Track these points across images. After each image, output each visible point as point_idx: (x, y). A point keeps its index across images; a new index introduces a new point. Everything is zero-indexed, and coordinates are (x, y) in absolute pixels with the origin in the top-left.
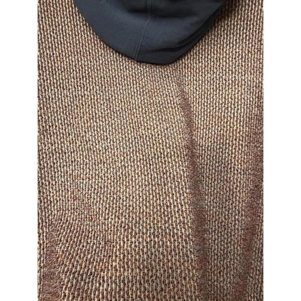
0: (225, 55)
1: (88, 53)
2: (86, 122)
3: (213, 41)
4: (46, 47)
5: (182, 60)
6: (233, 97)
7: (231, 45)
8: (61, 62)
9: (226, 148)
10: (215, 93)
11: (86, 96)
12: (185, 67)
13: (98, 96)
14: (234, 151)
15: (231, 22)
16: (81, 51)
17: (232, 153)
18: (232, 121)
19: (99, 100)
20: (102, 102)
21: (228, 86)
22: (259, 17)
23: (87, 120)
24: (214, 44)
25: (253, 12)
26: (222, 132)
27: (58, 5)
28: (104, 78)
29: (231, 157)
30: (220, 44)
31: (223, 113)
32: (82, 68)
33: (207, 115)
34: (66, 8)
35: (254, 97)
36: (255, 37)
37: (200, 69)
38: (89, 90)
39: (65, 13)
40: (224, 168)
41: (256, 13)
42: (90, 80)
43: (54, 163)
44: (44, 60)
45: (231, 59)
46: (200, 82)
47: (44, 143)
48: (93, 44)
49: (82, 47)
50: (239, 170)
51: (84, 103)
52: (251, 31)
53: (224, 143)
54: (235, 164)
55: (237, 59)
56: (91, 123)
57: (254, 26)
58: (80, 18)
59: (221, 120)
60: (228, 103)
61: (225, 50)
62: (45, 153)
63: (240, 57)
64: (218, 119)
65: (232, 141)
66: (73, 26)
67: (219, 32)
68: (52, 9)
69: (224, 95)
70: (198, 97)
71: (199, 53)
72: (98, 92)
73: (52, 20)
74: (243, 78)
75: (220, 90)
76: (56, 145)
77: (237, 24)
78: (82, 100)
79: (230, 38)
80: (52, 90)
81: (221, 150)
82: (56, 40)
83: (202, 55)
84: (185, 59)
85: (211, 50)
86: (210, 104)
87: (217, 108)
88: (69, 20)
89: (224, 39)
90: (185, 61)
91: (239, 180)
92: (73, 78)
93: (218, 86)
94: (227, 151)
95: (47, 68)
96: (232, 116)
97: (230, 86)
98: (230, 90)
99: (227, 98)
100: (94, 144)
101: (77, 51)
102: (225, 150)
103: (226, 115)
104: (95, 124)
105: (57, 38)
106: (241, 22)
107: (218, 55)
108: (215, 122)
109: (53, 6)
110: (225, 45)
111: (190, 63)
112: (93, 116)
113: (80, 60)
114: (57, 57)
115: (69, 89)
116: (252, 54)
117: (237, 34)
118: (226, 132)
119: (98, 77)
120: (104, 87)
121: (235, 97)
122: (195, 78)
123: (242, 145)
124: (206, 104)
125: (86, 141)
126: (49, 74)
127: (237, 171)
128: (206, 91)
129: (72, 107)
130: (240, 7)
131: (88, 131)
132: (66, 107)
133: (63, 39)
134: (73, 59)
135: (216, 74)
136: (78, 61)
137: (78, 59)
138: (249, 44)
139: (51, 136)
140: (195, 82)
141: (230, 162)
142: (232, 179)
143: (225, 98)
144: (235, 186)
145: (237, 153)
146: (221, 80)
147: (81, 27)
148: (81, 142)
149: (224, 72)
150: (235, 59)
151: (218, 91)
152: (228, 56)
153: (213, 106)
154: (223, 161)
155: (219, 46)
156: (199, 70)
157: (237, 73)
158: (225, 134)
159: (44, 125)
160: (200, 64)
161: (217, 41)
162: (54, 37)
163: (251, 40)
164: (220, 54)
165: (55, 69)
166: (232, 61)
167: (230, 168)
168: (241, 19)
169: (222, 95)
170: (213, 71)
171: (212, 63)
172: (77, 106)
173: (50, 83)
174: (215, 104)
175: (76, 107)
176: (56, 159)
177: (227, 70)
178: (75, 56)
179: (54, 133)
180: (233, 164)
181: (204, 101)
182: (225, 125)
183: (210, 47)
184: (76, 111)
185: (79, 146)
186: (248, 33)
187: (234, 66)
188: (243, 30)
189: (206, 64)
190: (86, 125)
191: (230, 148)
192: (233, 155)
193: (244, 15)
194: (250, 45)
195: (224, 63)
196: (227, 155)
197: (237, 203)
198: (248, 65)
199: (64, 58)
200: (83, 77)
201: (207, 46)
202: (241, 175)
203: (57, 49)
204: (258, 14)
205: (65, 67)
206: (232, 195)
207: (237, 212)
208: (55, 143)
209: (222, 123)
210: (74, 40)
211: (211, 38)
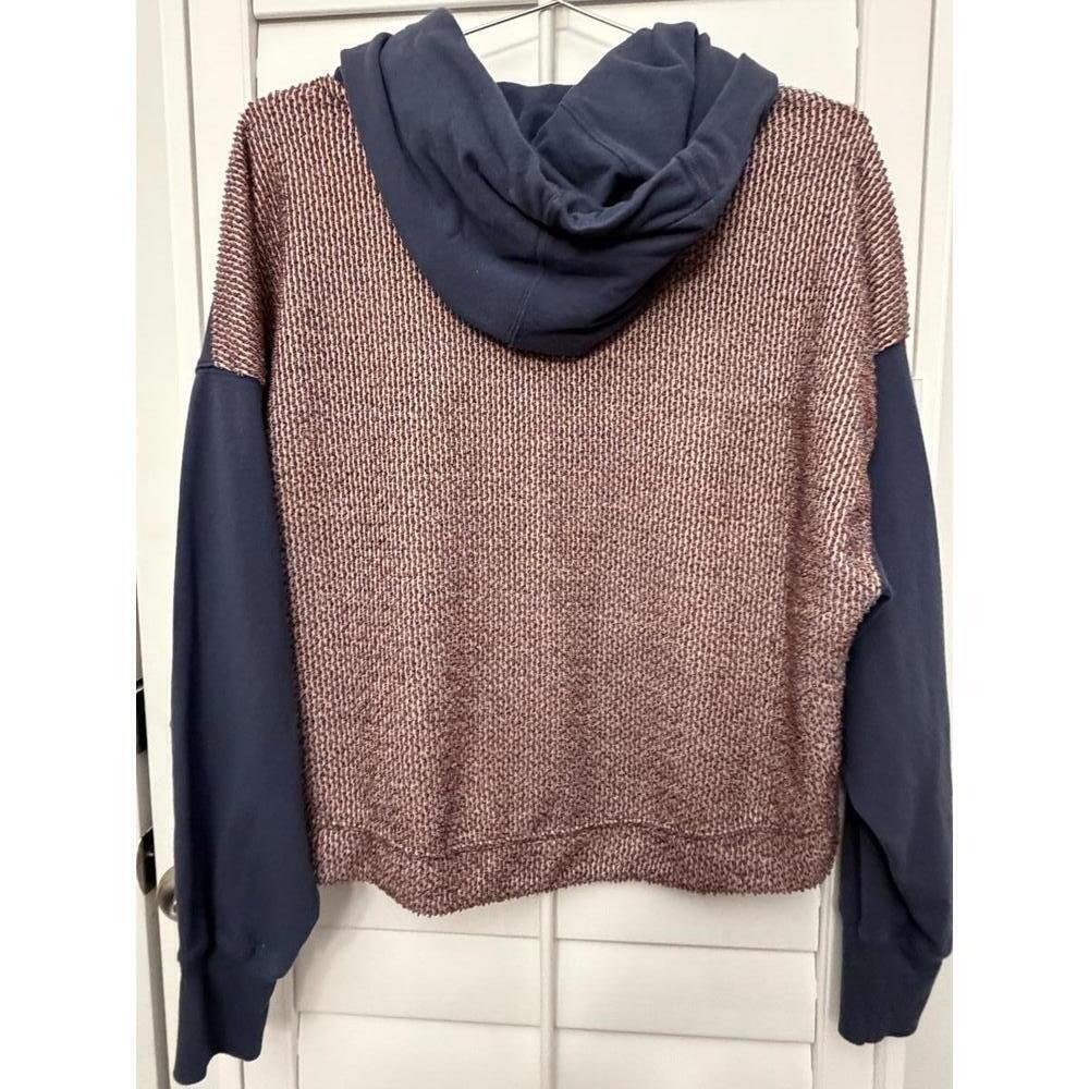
0: (687, 348)
1: (418, 334)
2: (408, 470)
3: (665, 318)
4: (343, 324)
5: (604, 350)
6: (700, 432)
7: (699, 330)
8: (369, 354)
9: (685, 528)
10: (667, 421)
11: (411, 422)
12: (609, 365)
13: (434, 422)
14: (698, 533)
15: (699, 285)
16: (404, 332)
17: (695, 538)
18: (697, 477)
19: (434, 430)
20: (440, 435)
21: (692, 409)
22: (750, 281)
23: (410, 467)
24: (667, 324)
25: (740, 268)
26: (678, 496)
27: (367, 241)
28: (447, 387)
29: (694, 544)
30: (679, 326)
31: (681, 462)
32: (406, 365)
33: (651, 462)
34: (382, 245)
35: (739, 432)
36: (744, 318)
37: (640, 371)
38: (416, 409)
39: (379, 255)
40: (680, 565)
41: (746, 273)
42: (420, 389)
43: (353, 542)
44: (341, 349)
45: (697, 357)
46: (640, 396)
47: (338, 504)
48: (428, 317)
49: (408, 322)
50: (707, 570)
51: (406, 435)
52: (736, 307)
53: (682, 519)
54: (699, 559)
55: (709, 357)
56: (417, 473)
57: (741, 297)
58: (406, 264)
59: (678, 474)
60: (690, 443)
61: (687, 338)
62: (339, 521)
63: (715, 354)
64: (671, 473)
65: (696, 515)
66: (392, 281)
67: (678, 302)
68: (356, 248)
69: (683, 426)
70: (634, 427)
71: (639, 340)
72: (433, 414)
73: (355, 271)
74: (719, 395)
75: (676, 416)
76: (357, 509)
77: (711, 291)
78: (404, 428)
79: (698, 316)
80: (352, 406)
81: (676, 531)
82: (362, 310)
83: (645, 344)
84: (610, 349)
85: (661, 336)
86: (656, 442)
87: (671, 451)
88: (386, 269)
89: (686, 316)
90: (611, 352)
91: (706, 587)
92: (390, 385)
93: (672, 408)
94: (687, 533)
95: (345, 365)
96: (698, 469)
97: (695, 410)
98: (695, 418)
99: (688, 432)
100: (421, 514)
101: (398, 331)
102: (683, 531)
103: (686, 466)
104: (425, 475)
105: (364, 306)
106: (717, 287)
107: (675, 347)
108: (665, 477)
109: (358, 244)
110: (688, 329)
111: (621, 357)
112: (422, 461)
113: (402, 348)
114: (362, 343)
115: (382, 405)
116: (736, 351)
117: (710, 309)
118: (686, 498)
119: (434, 383)
120: (444, 405)
121: (703, 433)
122: (629, 387)
123: (713, 522)
124: (649, 441)
125: (407, 507)
126: (349, 377)
127: (703, 570)
128: (651, 416)
129: (385, 439)
130: (717, 259)
131: (412, 488)
132: (375, 439)
133: (375, 307)
134: (391, 348)
135: (670, 383)
136: (400, 351)
137: (399, 347)
138: (731, 330)
139: (349, 492)
140: (629, 396)
141: (690, 554)
142: (693, 585)
143: (685, 433)
144: (698, 599)
145: (704, 538)
146: (679, 396)
147: (407, 281)
148: (396, 508)
149: (685, 382)
150: (706, 357)
151: (672, 417)
152: (692, 351)
153: (662, 447)
154: (679, 552)
155: (676, 329)
156: (637, 373)
157: (708, 385)
158: (684, 502)
159: (338, 471)
160: (641, 362)
161: (673, 319)
162: (358, 304)
163: (735, 324)
164: (678, 345)
165: (358, 367)
166: (700, 361)
167: (692, 566)
168: (717, 281)
169: (680, 425)
170: (665, 377)
171: (663, 362)
172: (394, 440)
173: (350, 394)
174: (667, 442)
175: (391, 441)
176: (356, 533)
177: (691, 378)
178: (394, 340)
179: (354, 487)
180: (696, 558)
181: (647, 435)
182: (685, 485)
183: (659, 330)
184: (391, 448)
185: (393, 514)
186: (730, 310)
187: (703, 372)
188: (721, 303)
189: (652, 362)
190: (408, 477)
191: (693, 529)
192: (698, 542)
193: (725, 274)
194: (734, 333)
195: (686, 365)
196: (686, 541)
197: (701, 630)
198: (729, 371)
199: (375, 344)
200: (407, 383)
201: (653, 328)
202: (710, 577)
203: (363, 328)
204: (749, 275)
205: (377, 362)
206: (693, 614)
207: (700, 644)
208: (355, 505)
209: (679, 480)
210: (394, 308)
211: (663, 313)
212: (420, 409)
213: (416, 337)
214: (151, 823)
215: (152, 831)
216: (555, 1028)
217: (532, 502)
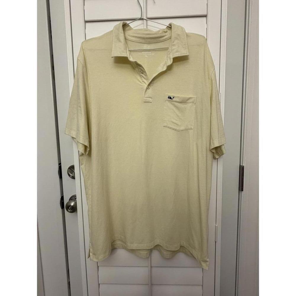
214: (63, 194)
215: (63, 196)
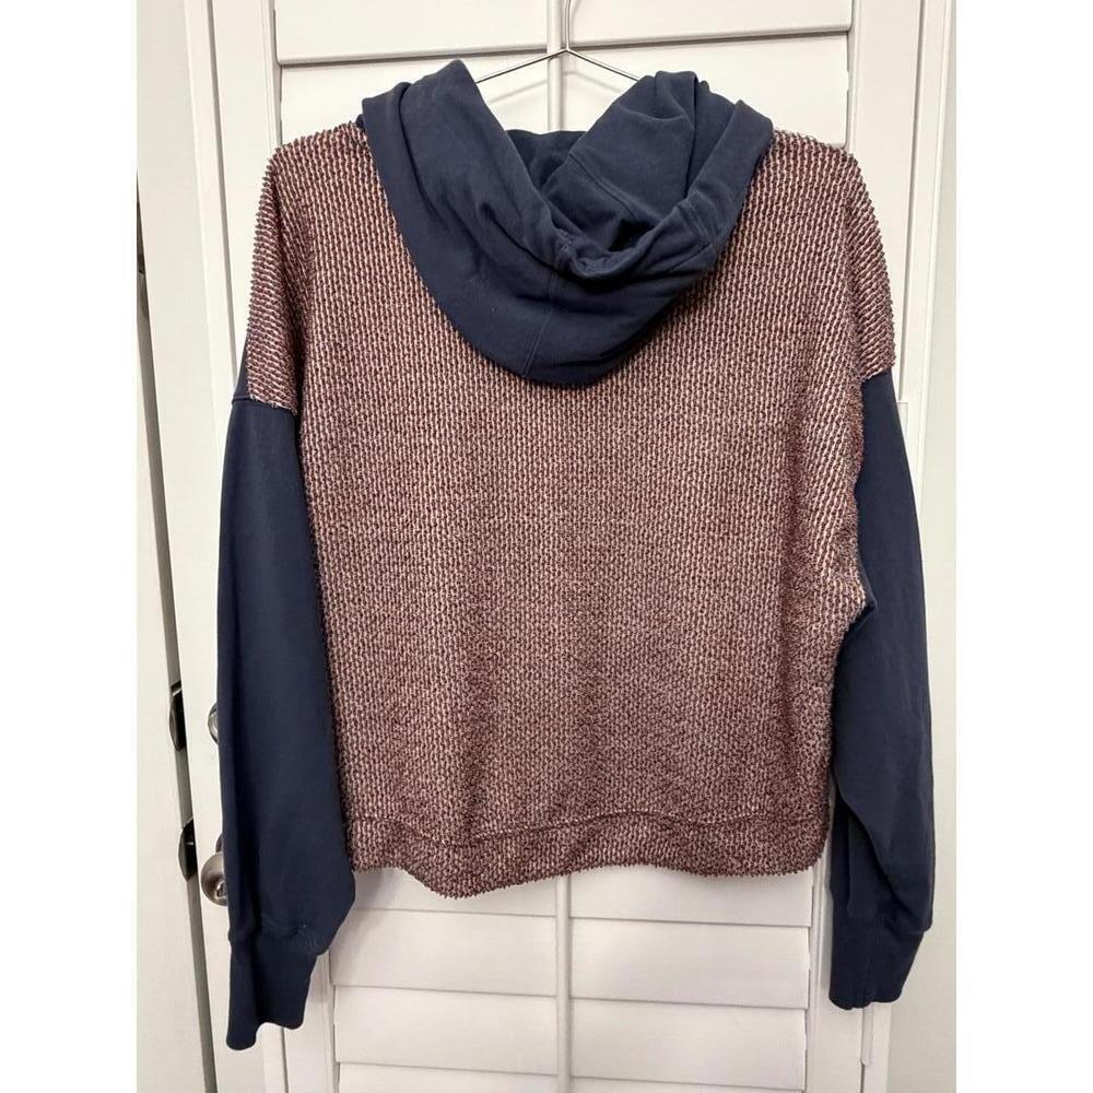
0: (688, 376)
1: (438, 365)
2: (430, 492)
3: (668, 348)
4: (368, 357)
5: (611, 378)
6: (701, 455)
7: (700, 360)
8: (393, 384)
9: (687, 543)
10: (670, 444)
11: (433, 447)
12: (616, 393)
13: (454, 447)
14: (700, 548)
15: (700, 318)
16: (425, 363)
17: (697, 552)
18: (698, 496)
19: (454, 455)
20: (460, 459)
21: (693, 433)
22: (747, 314)
23: (433, 490)
24: (670, 354)
25: (738, 303)
26: (681, 514)
27: (389, 278)
28: (465, 414)
29: (696, 558)
30: (681, 356)
31: (683, 482)
32: (427, 395)
33: (655, 482)
34: (403, 283)
35: (737, 454)
36: (741, 349)
37: (645, 397)
38: (437, 435)
39: (401, 292)
40: (683, 577)
41: (743, 306)
42: (441, 416)
43: (380, 558)
44: (366, 380)
45: (698, 385)
46: (645, 421)
47: (366, 524)
48: (448, 349)
49: (429, 355)
50: (708, 581)
51: (429, 460)
52: (734, 338)
53: (684, 535)
54: (701, 571)
55: (709, 385)
56: (439, 495)
57: (738, 328)
58: (426, 300)
59: (680, 493)
60: (692, 465)
61: (688, 367)
62: (367, 539)
63: (715, 382)
64: (675, 492)
65: (698, 532)
66: (414, 316)
67: (680, 333)
68: (379, 285)
69: (685, 449)
70: (639, 449)
71: (643, 369)
72: (453, 440)
73: (379, 307)
74: (719, 420)
75: (678, 440)
76: (384, 528)
77: (711, 324)
78: (426, 453)
79: (699, 347)
80: (377, 433)
81: (679, 546)
82: (385, 343)
83: (649, 372)
84: (617, 378)
85: (664, 365)
86: (661, 463)
87: (674, 472)
88: (408, 305)
89: (688, 347)
90: (618, 380)
91: (707, 597)
92: (413, 413)
93: (675, 432)
94: (689, 548)
95: (370, 394)
96: (699, 488)
97: (696, 434)
98: (696, 441)
99: (690, 454)
100: (443, 532)
101: (419, 363)
102: (686, 547)
103: (688, 486)
104: (446, 496)
105: (387, 340)
106: (717, 319)
107: (678, 376)
108: (669, 496)
109: (381, 282)
110: (689, 359)
111: (627, 385)
112: (444, 484)
113: (423, 379)
114: (386, 374)
115: (405, 433)
116: (734, 379)
117: (710, 340)
118: (688, 515)
119: (454, 411)
120: (463, 431)
121: (704, 455)
122: (634, 412)
123: (713, 538)
124: (654, 463)
125: (429, 525)
126: (374, 406)
127: (705, 582)
128: (655, 439)
129: (408, 463)
130: (716, 293)
131: (434, 509)
132: (399, 464)
133: (397, 340)
134: (413, 379)
135: (673, 409)
136: (421, 382)
137: (420, 379)
138: (730, 360)
139: (376, 512)
140: (634, 420)
141: (692, 566)
142: (695, 595)
143: (687, 456)
144: (700, 608)
145: (705, 552)
146: (681, 420)
147: (427, 316)
148: (420, 527)
149: (687, 408)
150: (706, 385)
151: (675, 441)
152: (693, 379)
153: (666, 468)
154: (682, 565)
155: (678, 358)
156: (643, 399)
157: (708, 411)
158: (686, 519)
159: (366, 493)
160: (645, 389)
161: (675, 349)
162: (382, 338)
163: (733, 354)
164: (680, 373)
165: (383, 397)
166: (701, 389)
167: (693, 578)
168: (716, 314)
169: (682, 448)
170: (668, 403)
171: (666, 389)
172: (417, 464)
173: (375, 422)
174: (671, 464)
175: (414, 465)
176: (383, 550)
177: (692, 404)
178: (416, 372)
179: (380, 507)
180: (697, 571)
181: (652, 457)
182: (687, 503)
183: (662, 360)
184: (414, 472)
185: (417, 532)
186: (728, 340)
187: (703, 399)
188: (720, 335)
189: (656, 389)
190: (431, 498)
191: (694, 543)
192: (699, 556)
193: (723, 307)
194: (732, 362)
195: (687, 392)
196: (688, 555)
197: (703, 636)
198: (727, 397)
199: (398, 375)
200: (428, 411)
201: (657, 357)
202: (710, 588)
203: (387, 361)
204: (746, 308)
205: (400, 392)
206: (695, 623)
207: (702, 650)
208: (382, 524)
209: (682, 498)
210: (416, 341)
211: (666, 344)
212: (441, 435)
213: (436, 368)
214: (191, 816)
215: (192, 821)
216: (570, 998)
217: (546, 519)
